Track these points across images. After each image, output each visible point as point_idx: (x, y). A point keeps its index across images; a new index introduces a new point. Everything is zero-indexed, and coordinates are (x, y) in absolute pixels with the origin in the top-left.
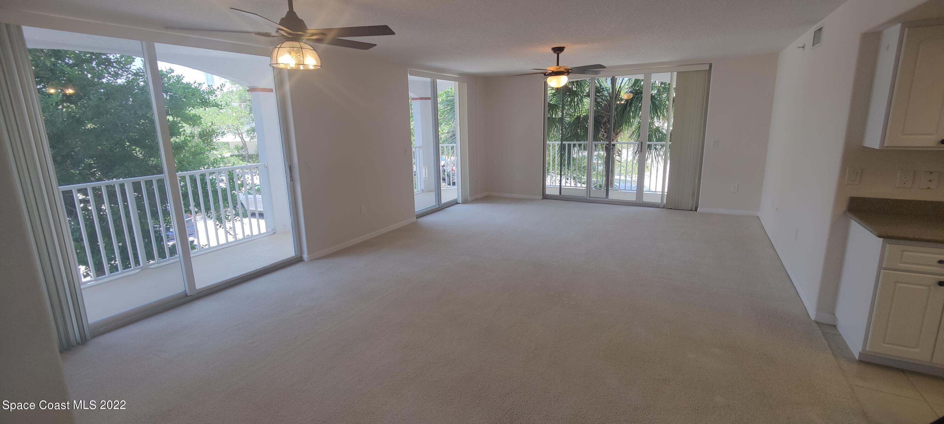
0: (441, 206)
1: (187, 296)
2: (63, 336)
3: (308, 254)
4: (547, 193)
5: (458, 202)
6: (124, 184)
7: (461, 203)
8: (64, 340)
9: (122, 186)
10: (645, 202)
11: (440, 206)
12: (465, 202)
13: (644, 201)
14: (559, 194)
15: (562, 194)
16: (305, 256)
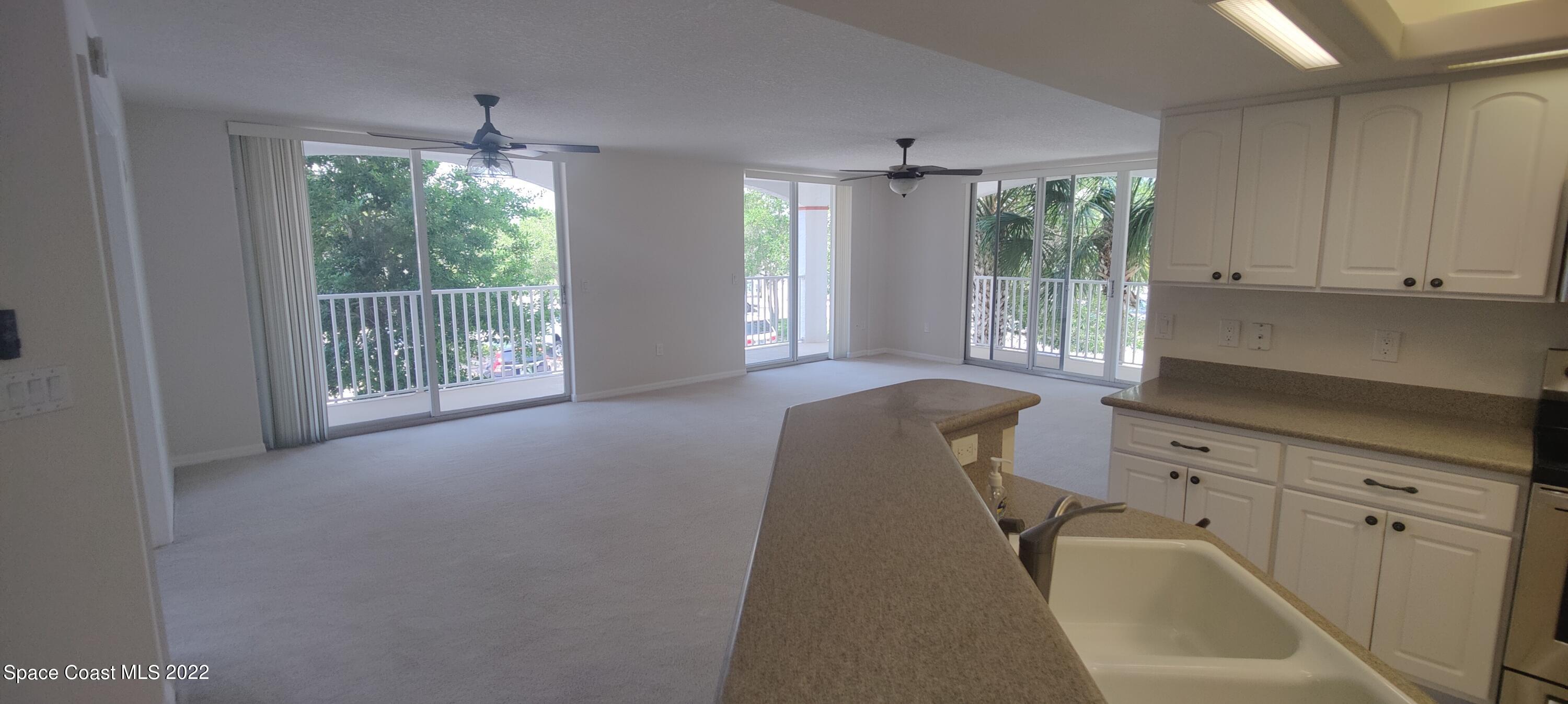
0: (797, 360)
1: (430, 417)
2: (305, 432)
3: (576, 394)
4: (972, 356)
5: (829, 358)
6: (409, 296)
7: (833, 358)
8: (306, 438)
9: (407, 298)
10: (1118, 380)
11: (795, 360)
12: (840, 358)
13: (1116, 378)
14: (989, 358)
15: (994, 359)
16: (574, 395)
